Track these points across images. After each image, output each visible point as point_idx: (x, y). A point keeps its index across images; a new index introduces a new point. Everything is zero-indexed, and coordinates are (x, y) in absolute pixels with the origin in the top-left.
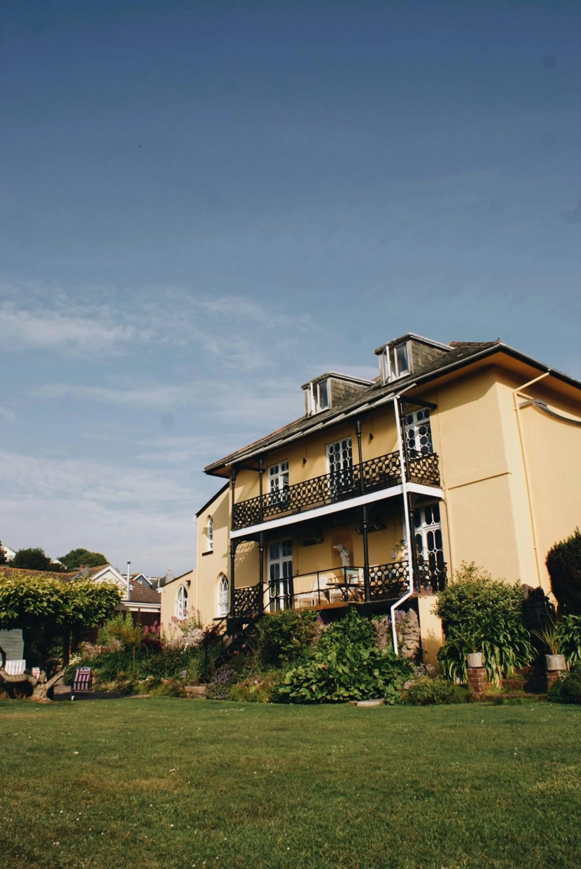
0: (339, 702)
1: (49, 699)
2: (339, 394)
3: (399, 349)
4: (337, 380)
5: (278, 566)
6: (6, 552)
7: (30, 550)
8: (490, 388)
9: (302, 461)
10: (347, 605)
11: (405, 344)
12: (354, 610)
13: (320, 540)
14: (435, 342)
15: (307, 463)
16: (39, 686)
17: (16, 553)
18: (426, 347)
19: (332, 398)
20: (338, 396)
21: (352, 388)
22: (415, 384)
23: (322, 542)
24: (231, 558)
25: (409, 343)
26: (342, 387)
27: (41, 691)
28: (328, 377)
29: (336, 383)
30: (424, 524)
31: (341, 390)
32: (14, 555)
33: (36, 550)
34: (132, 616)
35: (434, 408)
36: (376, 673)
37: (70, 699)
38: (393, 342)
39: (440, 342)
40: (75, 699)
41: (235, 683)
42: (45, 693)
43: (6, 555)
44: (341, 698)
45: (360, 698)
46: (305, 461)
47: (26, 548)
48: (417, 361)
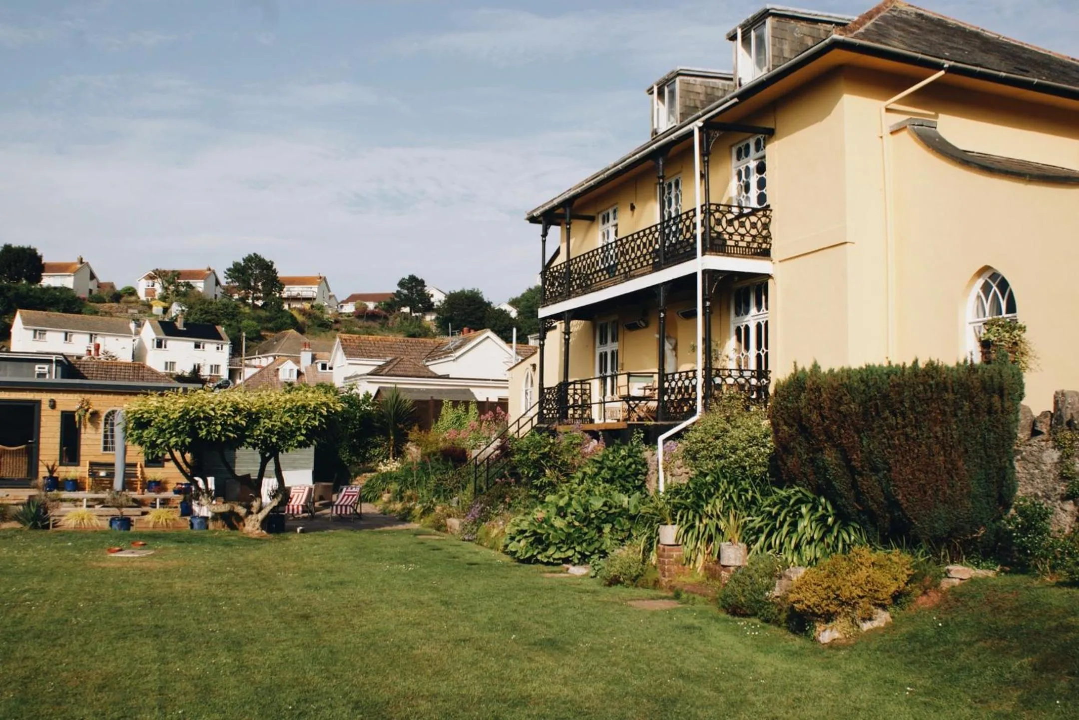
0: (548, 564)
1: (264, 532)
2: (694, 100)
3: (759, 32)
4: (692, 79)
5: (606, 354)
6: (432, 296)
7: (463, 292)
8: (836, 104)
9: (629, 208)
10: (626, 427)
11: (765, 23)
12: (638, 433)
13: (643, 324)
14: (819, 13)
15: (636, 211)
16: (250, 517)
17: (446, 296)
18: (802, 23)
19: (681, 109)
20: (692, 105)
21: (718, 88)
22: (736, 100)
23: (647, 326)
24: (565, 339)
25: (769, 21)
26: (699, 89)
27: (253, 522)
28: (675, 77)
29: (689, 84)
30: (753, 310)
31: (699, 93)
32: (443, 298)
33: (471, 291)
34: (478, 408)
35: (770, 134)
36: (607, 528)
37: (296, 531)
38: (748, 21)
39: (829, 11)
40: (302, 531)
41: (485, 521)
42: (258, 525)
43: (432, 300)
44: (551, 560)
45: (576, 561)
46: (633, 208)
47: (458, 290)
48: (781, 50)
